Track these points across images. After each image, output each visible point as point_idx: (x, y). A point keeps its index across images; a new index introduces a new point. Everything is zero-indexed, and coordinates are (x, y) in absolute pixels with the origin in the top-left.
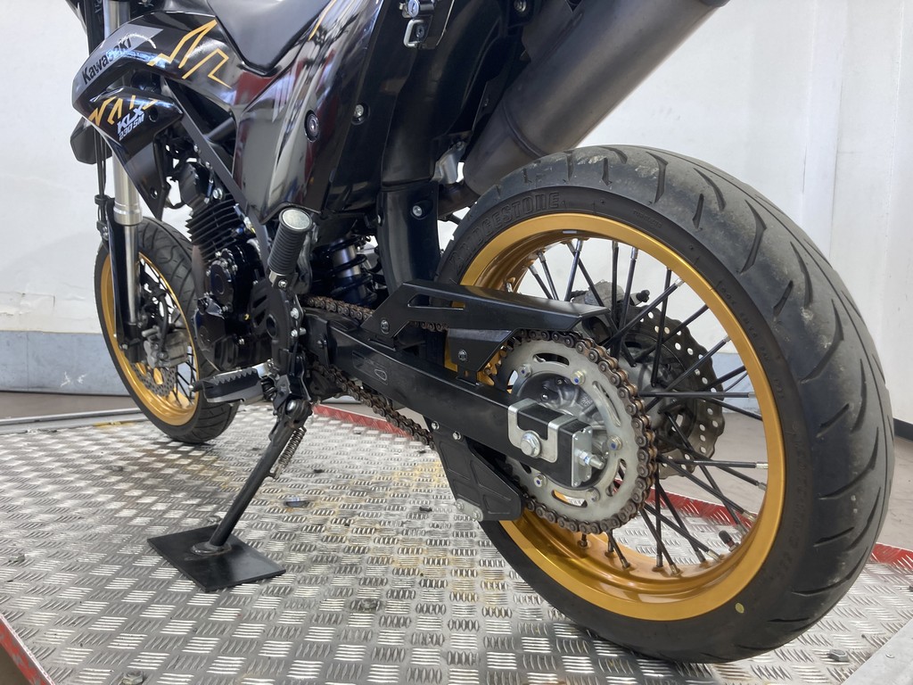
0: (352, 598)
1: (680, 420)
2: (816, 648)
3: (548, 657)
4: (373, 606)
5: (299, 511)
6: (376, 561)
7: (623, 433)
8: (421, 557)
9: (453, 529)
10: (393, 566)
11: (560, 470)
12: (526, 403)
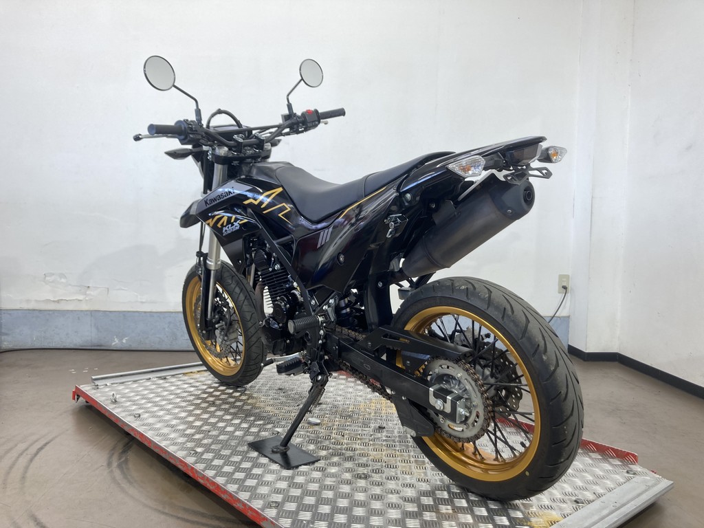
0: (355, 473)
1: (504, 392)
2: (571, 497)
3: (447, 499)
4: (366, 477)
5: (316, 428)
6: (362, 455)
7: (477, 400)
8: (384, 453)
9: (397, 439)
10: (370, 458)
11: (452, 416)
12: (437, 386)
